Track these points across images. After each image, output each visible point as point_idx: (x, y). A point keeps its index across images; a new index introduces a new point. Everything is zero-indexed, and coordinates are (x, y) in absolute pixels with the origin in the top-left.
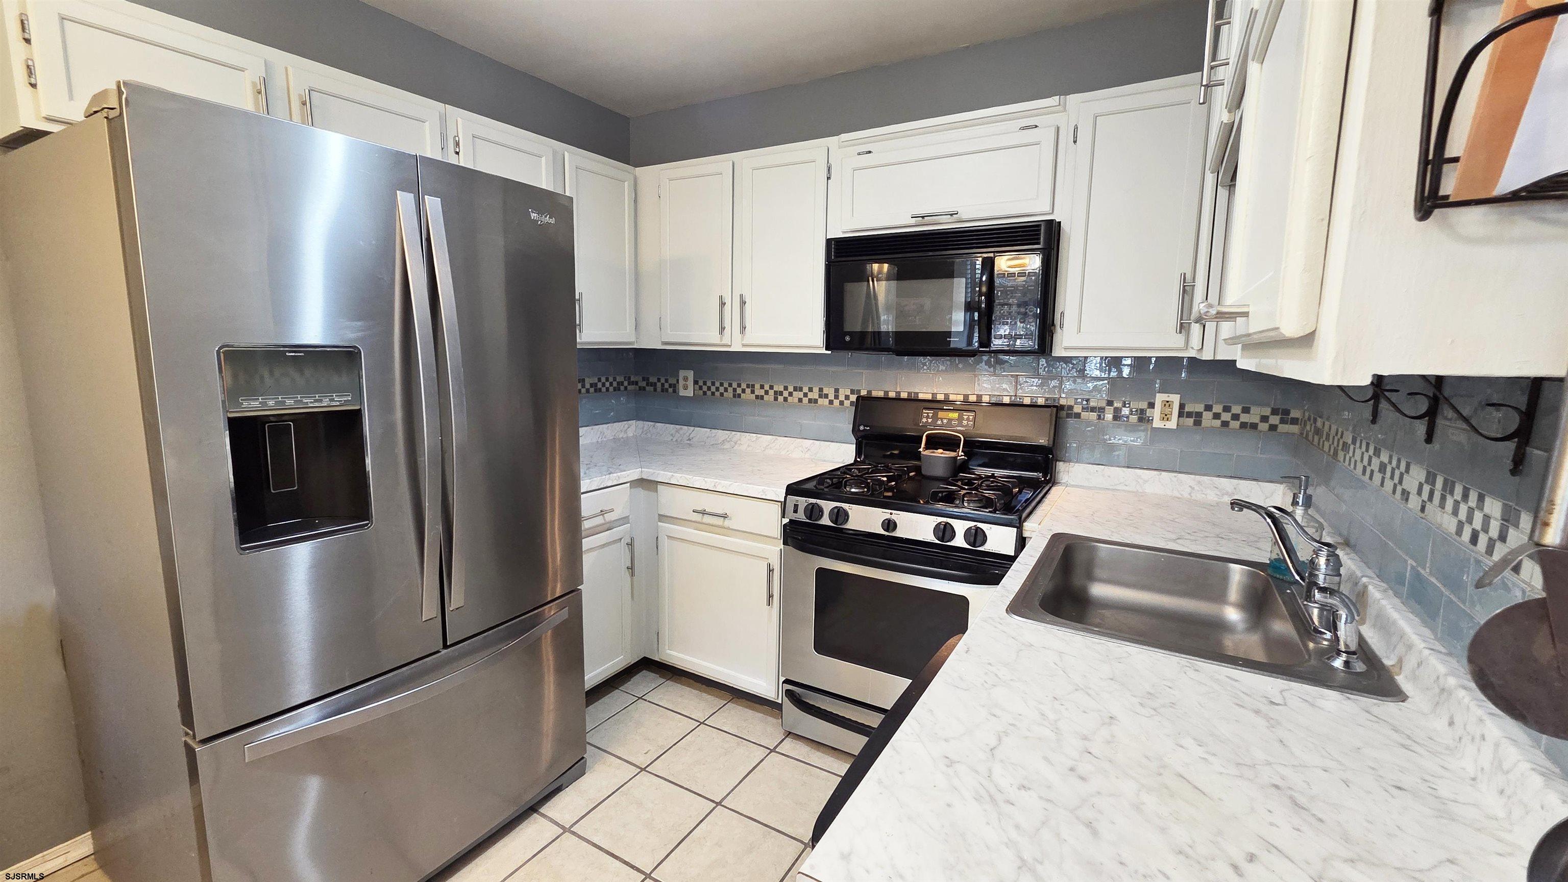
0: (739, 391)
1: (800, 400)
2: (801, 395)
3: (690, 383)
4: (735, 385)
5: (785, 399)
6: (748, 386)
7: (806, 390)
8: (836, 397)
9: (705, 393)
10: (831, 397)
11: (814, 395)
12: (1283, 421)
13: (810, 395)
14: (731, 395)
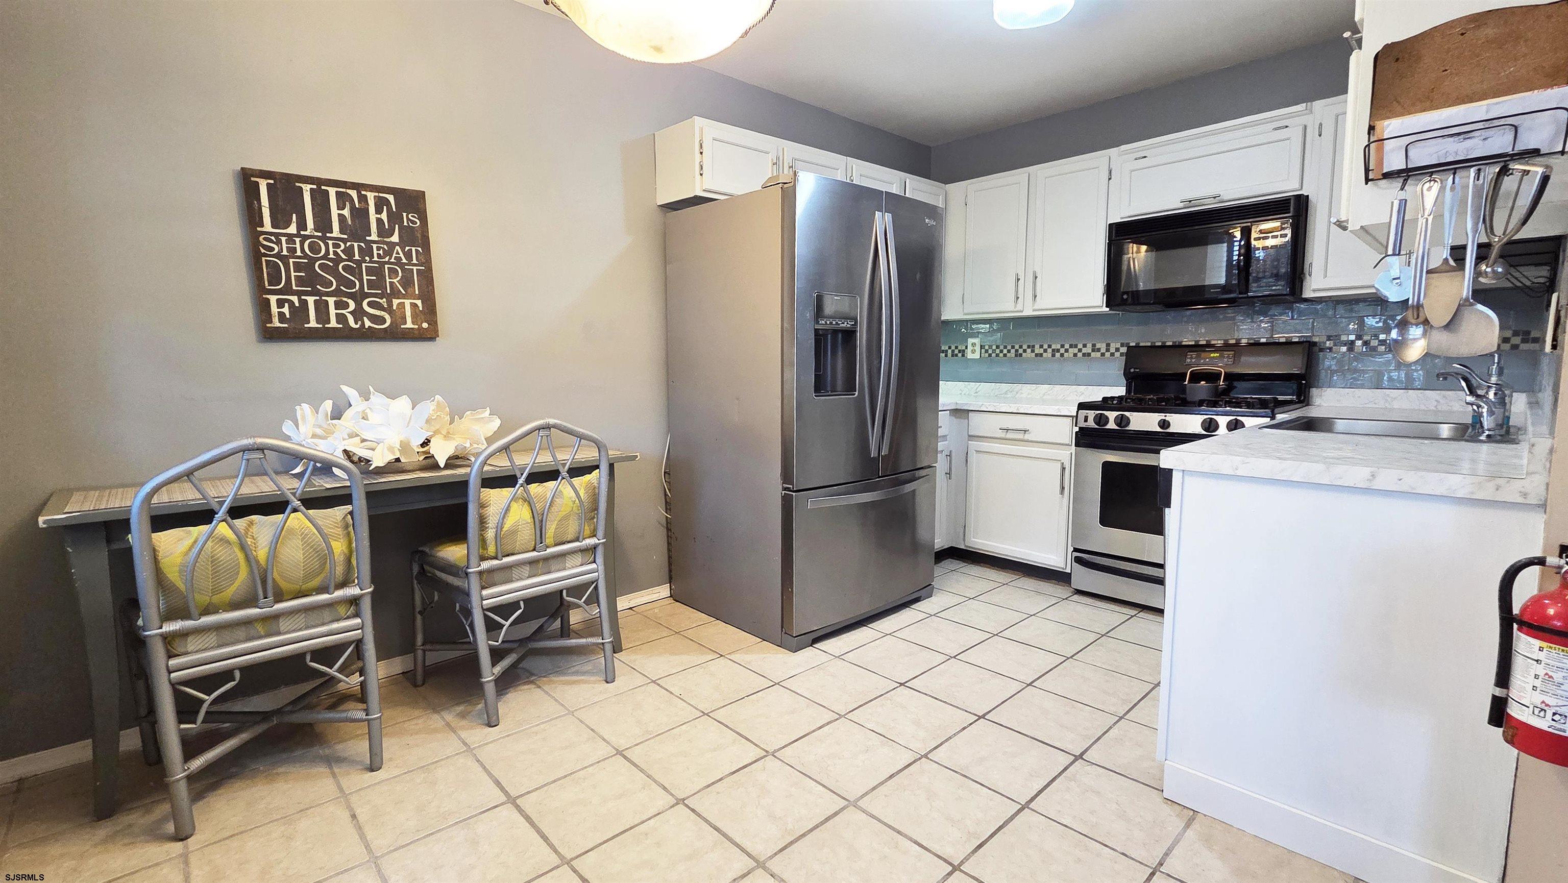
0: (1021, 351)
1: (1075, 355)
2: (1076, 350)
3: (978, 348)
4: (1017, 347)
5: (1062, 355)
6: (1029, 347)
7: (1080, 346)
8: (1108, 350)
9: (990, 355)
10: (1103, 350)
11: (1088, 349)
12: (1524, 341)
13: (1084, 350)
14: (1013, 355)
